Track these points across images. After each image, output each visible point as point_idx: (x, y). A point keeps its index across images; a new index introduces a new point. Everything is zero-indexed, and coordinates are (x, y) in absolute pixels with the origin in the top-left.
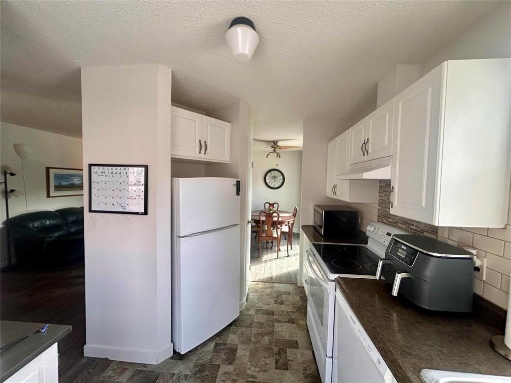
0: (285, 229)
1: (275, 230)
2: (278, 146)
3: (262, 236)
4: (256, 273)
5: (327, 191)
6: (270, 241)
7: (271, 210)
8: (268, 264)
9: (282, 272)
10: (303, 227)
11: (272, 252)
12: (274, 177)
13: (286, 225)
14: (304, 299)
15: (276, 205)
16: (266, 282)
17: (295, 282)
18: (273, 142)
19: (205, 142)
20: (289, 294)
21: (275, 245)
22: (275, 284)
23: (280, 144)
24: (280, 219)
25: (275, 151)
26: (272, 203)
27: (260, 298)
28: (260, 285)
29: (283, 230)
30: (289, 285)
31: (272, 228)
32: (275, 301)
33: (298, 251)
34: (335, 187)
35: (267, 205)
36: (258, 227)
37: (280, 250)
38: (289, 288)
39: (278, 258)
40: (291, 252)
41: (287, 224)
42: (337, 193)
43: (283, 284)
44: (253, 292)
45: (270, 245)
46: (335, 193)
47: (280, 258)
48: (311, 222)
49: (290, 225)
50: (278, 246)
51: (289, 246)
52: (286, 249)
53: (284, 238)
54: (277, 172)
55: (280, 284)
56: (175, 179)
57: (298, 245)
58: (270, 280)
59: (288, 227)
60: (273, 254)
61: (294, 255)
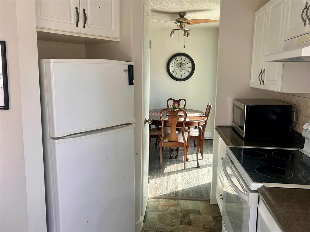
0: (195, 132)
1: (181, 134)
2: (186, 20)
3: (165, 141)
4: (156, 188)
5: (252, 80)
6: (175, 148)
7: (175, 109)
8: (172, 177)
9: (190, 187)
10: (218, 128)
11: (177, 162)
12: (181, 65)
13: (196, 128)
14: (218, 218)
15: (182, 103)
16: (170, 199)
17: (206, 199)
18: (179, 14)
19: (84, 10)
20: (199, 212)
21: (181, 153)
22: (181, 201)
23: (189, 17)
24: (188, 120)
25: (181, 27)
26: (177, 99)
27: (161, 218)
28: (162, 202)
29: (191, 134)
30: (199, 202)
31: (177, 132)
32: (181, 221)
33: (211, 161)
34: (262, 72)
35: (171, 103)
36: (159, 129)
37: (187, 160)
38: (199, 206)
39: (184, 169)
40: (201, 163)
41: (197, 125)
42: (265, 82)
43: (191, 201)
44: (152, 211)
45: (175, 153)
46: (262, 81)
47: (187, 169)
48: (229, 122)
49: (200, 127)
50: (185, 154)
51: (200, 155)
52: (196, 159)
53: (193, 145)
54: (184, 58)
55: (188, 201)
56: (44, 61)
57: (211, 153)
58: (174, 196)
59: (197, 130)
60: (178, 164)
61: (206, 166)
